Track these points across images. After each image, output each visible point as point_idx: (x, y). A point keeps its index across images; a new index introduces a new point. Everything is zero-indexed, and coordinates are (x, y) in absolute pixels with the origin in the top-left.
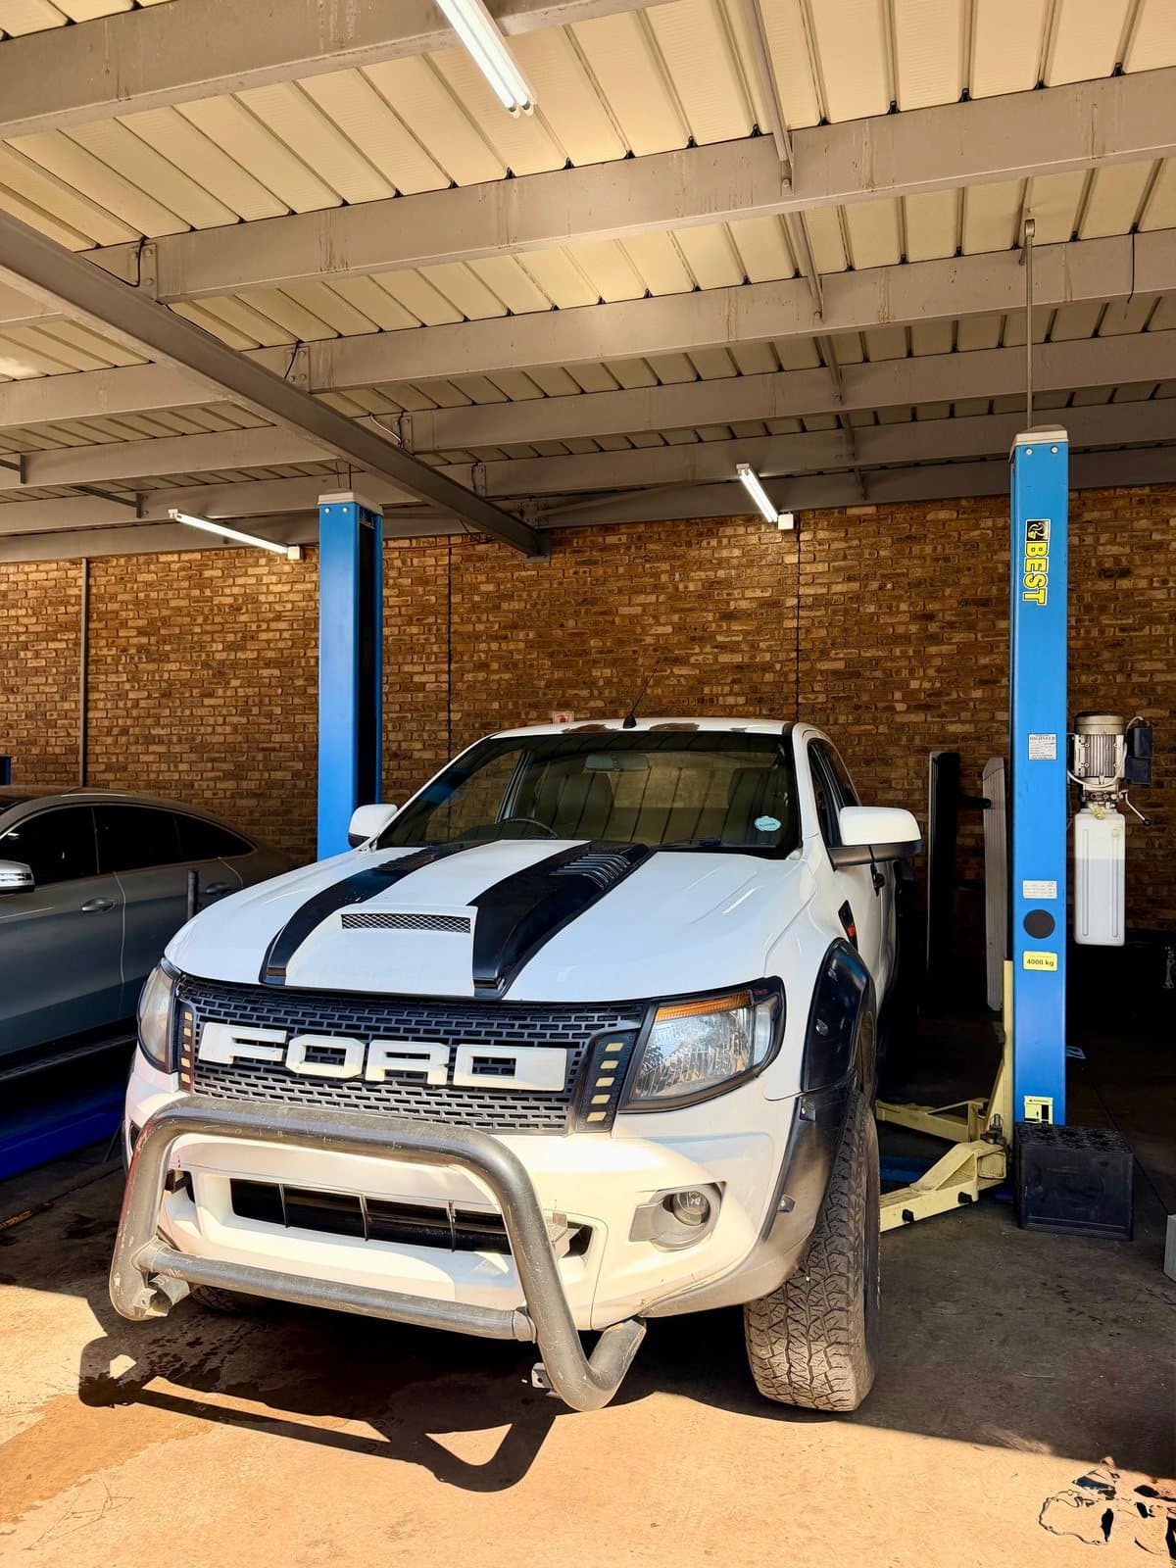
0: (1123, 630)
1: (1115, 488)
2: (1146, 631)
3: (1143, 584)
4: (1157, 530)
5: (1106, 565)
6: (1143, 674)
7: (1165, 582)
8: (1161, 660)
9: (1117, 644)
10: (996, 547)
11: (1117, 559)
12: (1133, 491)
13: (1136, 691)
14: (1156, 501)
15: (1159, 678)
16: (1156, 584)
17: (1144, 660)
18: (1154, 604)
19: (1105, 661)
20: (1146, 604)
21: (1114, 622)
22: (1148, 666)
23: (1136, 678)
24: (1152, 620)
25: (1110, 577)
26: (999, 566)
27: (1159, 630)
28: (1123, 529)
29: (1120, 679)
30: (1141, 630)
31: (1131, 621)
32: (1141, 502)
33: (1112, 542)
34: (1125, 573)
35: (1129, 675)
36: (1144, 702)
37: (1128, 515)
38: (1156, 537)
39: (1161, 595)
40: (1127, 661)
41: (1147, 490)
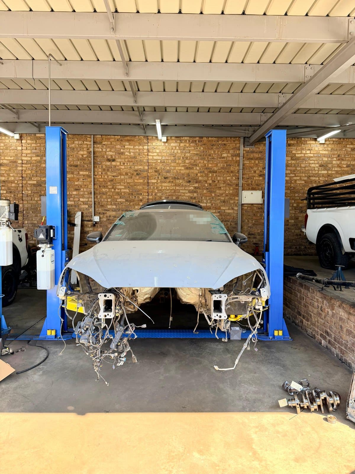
0: (113, 177)
1: (111, 135)
2: (119, 177)
3: (118, 164)
4: (122, 149)
5: (109, 158)
6: (118, 189)
7: (124, 164)
8: (123, 186)
9: (112, 180)
10: (79, 150)
11: (111, 156)
12: (116, 137)
13: (117, 194)
14: (122, 140)
15: (122, 190)
16: (122, 164)
17: (119, 185)
18: (121, 170)
19: (109, 185)
20: (119, 169)
21: (111, 174)
22: (120, 187)
23: (117, 190)
24: (121, 174)
25: (110, 161)
26: (80, 155)
27: (122, 177)
28: (113, 147)
29: (113, 190)
30: (118, 177)
31: (115, 174)
32: (118, 140)
33: (110, 151)
34: (114, 160)
35: (115, 189)
36: (119, 197)
37: (114, 144)
38: (122, 150)
39: (123, 167)
40: (114, 185)
41: (119, 137)
